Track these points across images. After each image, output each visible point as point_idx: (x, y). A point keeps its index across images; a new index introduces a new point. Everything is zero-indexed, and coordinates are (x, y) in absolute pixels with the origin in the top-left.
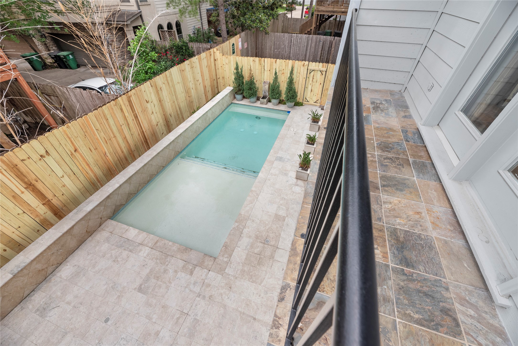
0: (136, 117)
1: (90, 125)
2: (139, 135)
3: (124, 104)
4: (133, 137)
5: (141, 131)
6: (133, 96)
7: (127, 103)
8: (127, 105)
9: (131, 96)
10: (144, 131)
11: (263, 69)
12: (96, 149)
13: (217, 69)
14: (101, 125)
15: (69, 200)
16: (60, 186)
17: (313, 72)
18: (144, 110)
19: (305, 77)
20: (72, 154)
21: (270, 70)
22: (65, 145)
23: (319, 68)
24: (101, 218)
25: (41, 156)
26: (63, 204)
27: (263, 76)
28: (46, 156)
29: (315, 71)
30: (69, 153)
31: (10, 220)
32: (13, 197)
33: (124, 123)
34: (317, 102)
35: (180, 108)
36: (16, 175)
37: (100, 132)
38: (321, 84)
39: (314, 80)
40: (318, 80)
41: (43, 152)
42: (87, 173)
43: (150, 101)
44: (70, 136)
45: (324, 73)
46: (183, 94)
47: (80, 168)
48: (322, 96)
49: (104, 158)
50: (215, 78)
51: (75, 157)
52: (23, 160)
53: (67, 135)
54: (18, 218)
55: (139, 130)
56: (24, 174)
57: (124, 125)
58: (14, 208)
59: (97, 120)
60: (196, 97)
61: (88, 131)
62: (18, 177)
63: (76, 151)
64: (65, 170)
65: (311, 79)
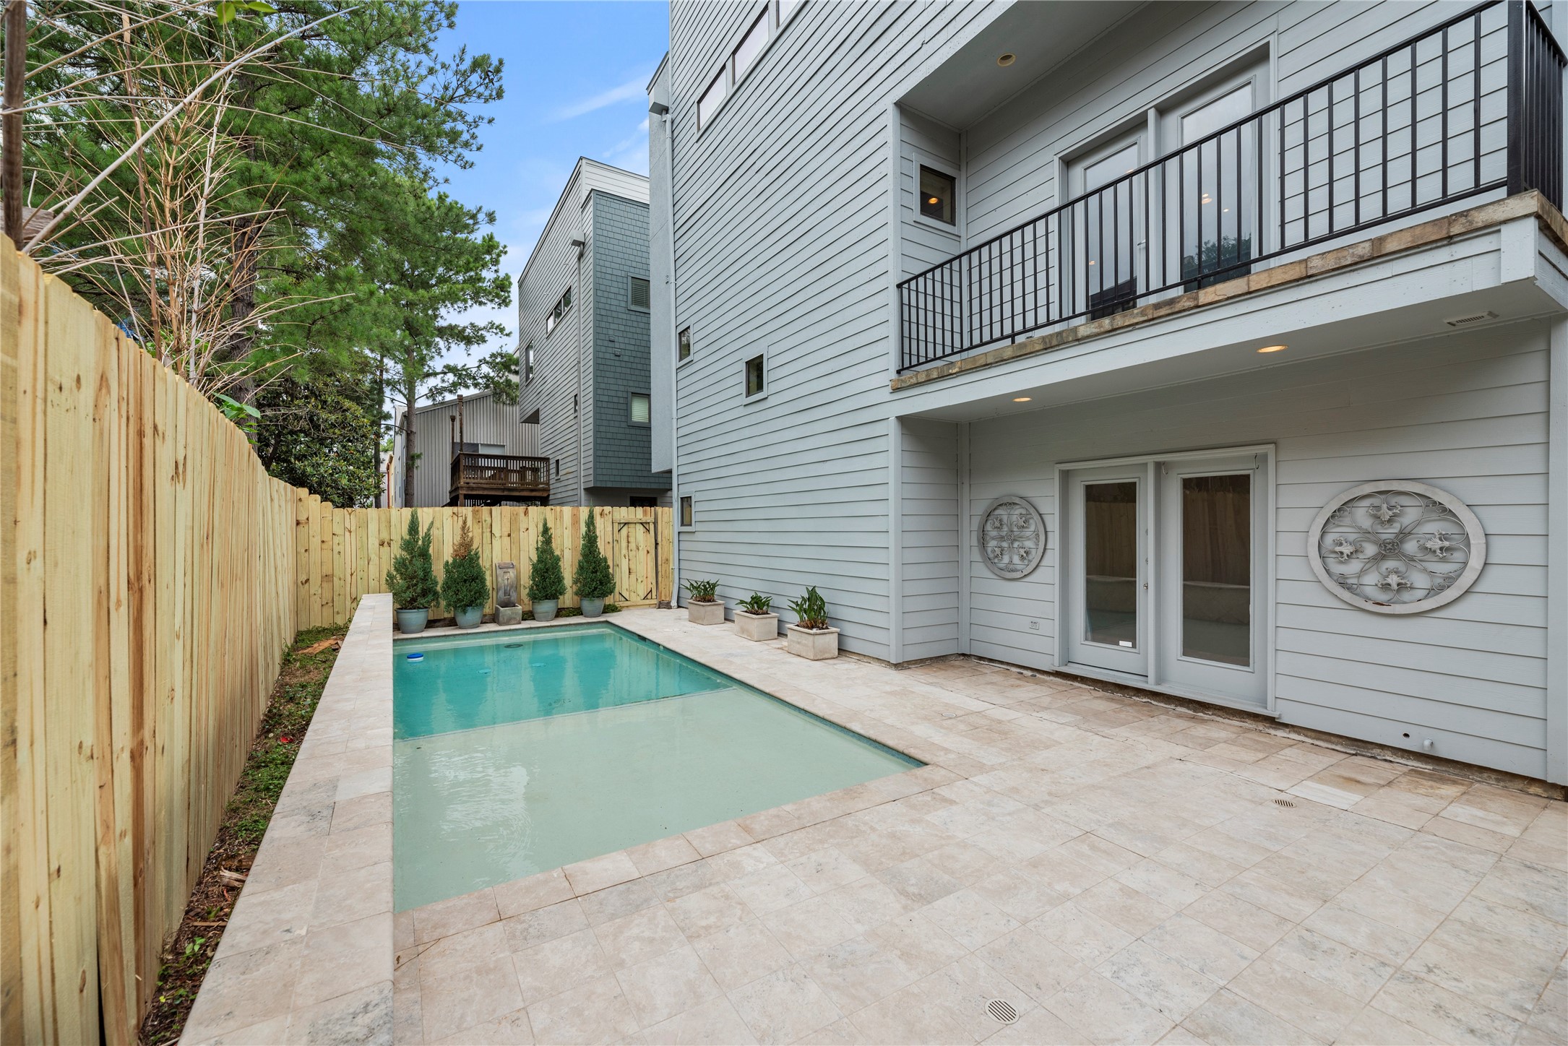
11: (489, 534)
13: (301, 550)
16: (168, 683)
17: (626, 526)
19: (611, 541)
21: (509, 535)
23: (639, 518)
25: (177, 466)
28: (181, 479)
29: (630, 525)
32: (99, 599)
34: (649, 596)
36: (133, 480)
37: (234, 522)
38: (648, 552)
39: (632, 546)
40: (642, 545)
41: (181, 456)
45: (652, 527)
47: (200, 640)
48: (660, 579)
51: (203, 566)
53: (212, 450)
65: (624, 544)
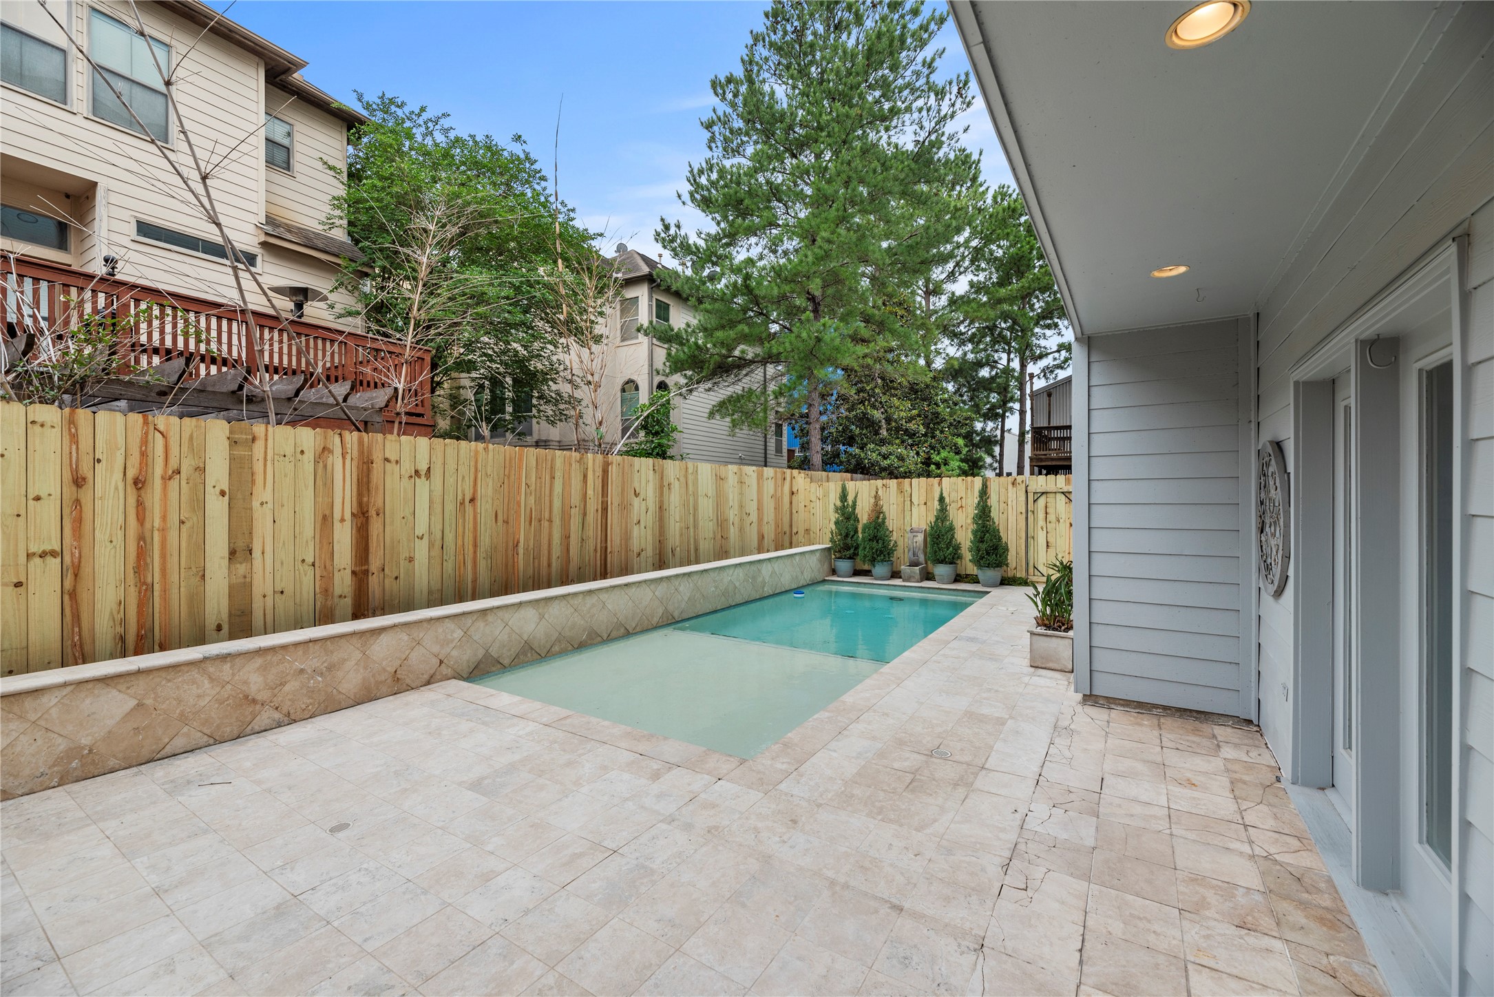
0: (605, 509)
1: (520, 468)
2: (596, 550)
3: (594, 471)
4: (581, 546)
5: (604, 545)
6: (614, 466)
7: (599, 472)
8: (597, 474)
9: (612, 463)
10: (609, 550)
11: (909, 502)
12: (506, 522)
13: (794, 511)
14: (538, 480)
15: (397, 601)
16: (405, 554)
17: (1044, 496)
18: (625, 507)
19: (1024, 511)
20: (462, 503)
21: (925, 504)
22: (463, 477)
23: (1059, 486)
24: (441, 662)
25: (417, 472)
26: (382, 602)
27: (907, 518)
28: (423, 477)
29: (1048, 495)
30: (460, 497)
31: (282, 563)
32: (325, 518)
33: (578, 505)
35: (696, 550)
36: (358, 479)
37: (531, 493)
38: (1071, 525)
41: (423, 467)
42: (464, 563)
43: (642, 496)
44: (479, 467)
46: (711, 523)
47: (460, 542)
49: (510, 553)
50: (786, 528)
51: (465, 511)
52: (387, 460)
53: (476, 462)
54: (296, 568)
55: (599, 541)
56: (371, 485)
57: (577, 509)
58: (307, 542)
59: (537, 468)
60: (737, 547)
61: (512, 477)
62: (358, 485)
63: (472, 500)
64: (432, 526)
65: (1041, 515)
